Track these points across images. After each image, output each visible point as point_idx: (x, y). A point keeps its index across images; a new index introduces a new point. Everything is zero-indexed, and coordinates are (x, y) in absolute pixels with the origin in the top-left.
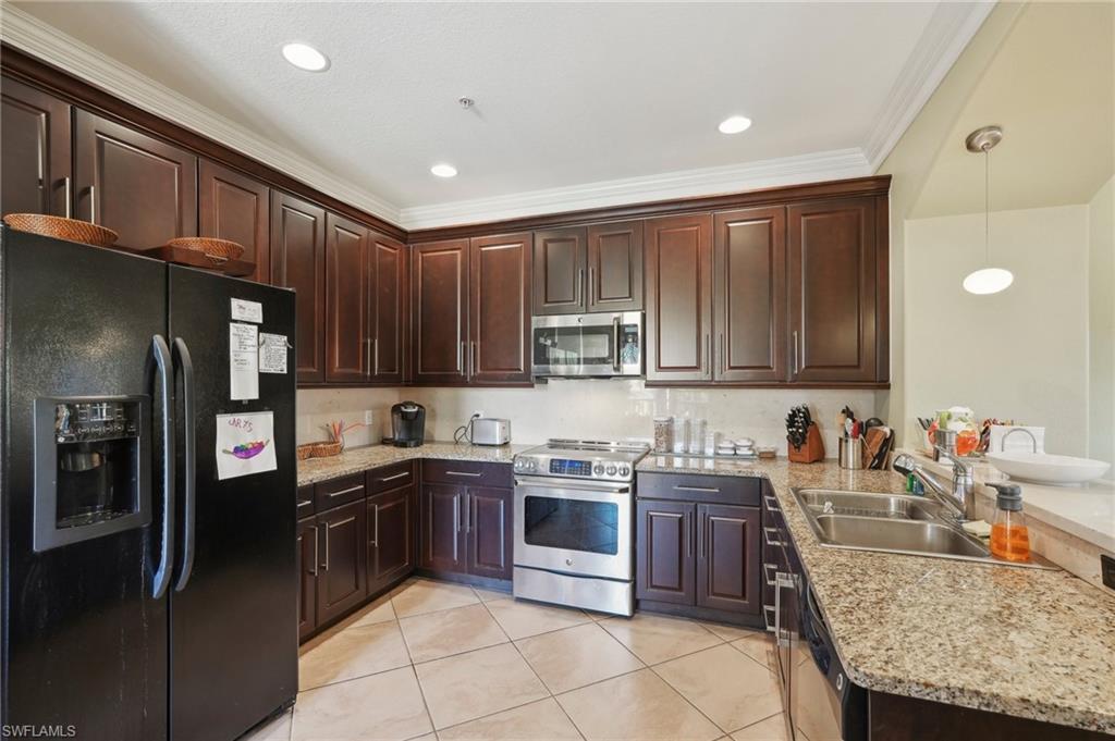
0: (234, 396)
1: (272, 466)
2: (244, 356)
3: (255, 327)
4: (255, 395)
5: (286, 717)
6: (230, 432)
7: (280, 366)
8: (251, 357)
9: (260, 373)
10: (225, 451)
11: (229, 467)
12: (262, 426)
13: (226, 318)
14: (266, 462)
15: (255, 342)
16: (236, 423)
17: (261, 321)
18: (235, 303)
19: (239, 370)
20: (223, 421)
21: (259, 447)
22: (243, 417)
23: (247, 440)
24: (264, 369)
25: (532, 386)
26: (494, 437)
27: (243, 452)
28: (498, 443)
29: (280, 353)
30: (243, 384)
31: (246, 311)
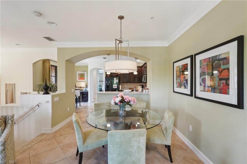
6: (114, 85)
8: (115, 81)
11: (114, 87)
14: (116, 87)
23: (115, 86)
27: (115, 87)
29: (117, 81)
30: (115, 83)
31: (115, 79)
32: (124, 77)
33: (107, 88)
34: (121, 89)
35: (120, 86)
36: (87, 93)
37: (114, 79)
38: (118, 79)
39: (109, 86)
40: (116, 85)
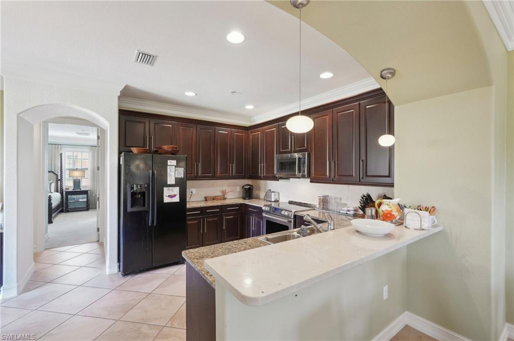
0: (168, 183)
1: (178, 200)
2: (171, 173)
3: (174, 167)
4: (174, 183)
5: (182, 265)
6: (167, 192)
7: (181, 175)
8: (173, 174)
9: (175, 178)
10: (166, 196)
11: (167, 200)
12: (176, 191)
13: (166, 165)
14: (177, 199)
15: (174, 170)
16: (169, 189)
17: (175, 164)
18: (169, 161)
19: (170, 177)
20: (165, 189)
21: (175, 196)
22: (171, 188)
23: (172, 194)
24: (176, 176)
26: (271, 197)
27: (171, 197)
28: (273, 200)
29: (181, 172)
30: (171, 180)
31: (172, 163)
33: (132, 206)
38: (184, 163)
40: (178, 188)
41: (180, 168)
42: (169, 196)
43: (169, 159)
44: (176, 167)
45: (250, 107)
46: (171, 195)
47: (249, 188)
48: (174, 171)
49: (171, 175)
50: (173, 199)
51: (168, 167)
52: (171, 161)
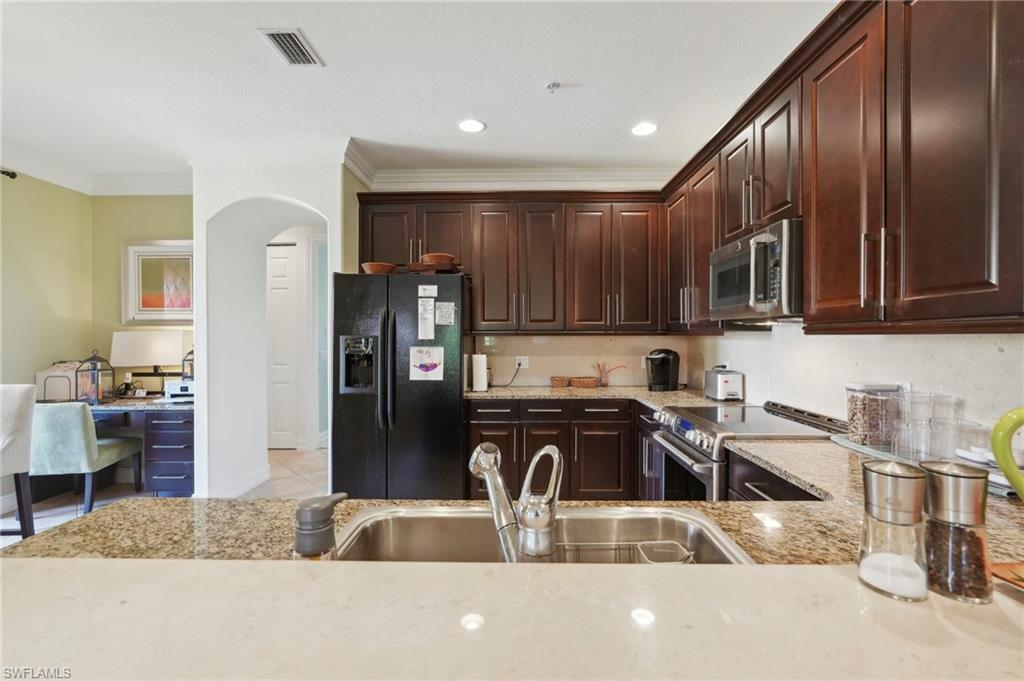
0: (420, 338)
1: (440, 377)
2: (426, 316)
3: (433, 300)
4: (431, 336)
6: (416, 357)
7: (450, 320)
8: (430, 316)
9: (436, 326)
10: (415, 366)
11: (416, 375)
14: (437, 375)
15: (432, 307)
16: (421, 352)
17: (436, 295)
18: (421, 288)
19: (423, 324)
20: (413, 351)
21: (434, 366)
22: (425, 349)
23: (427, 361)
24: (438, 322)
25: (722, 334)
26: (717, 388)
27: (425, 368)
29: (449, 313)
30: (426, 332)
31: (427, 291)
32: (513, 281)
33: (348, 383)
34: (485, 387)
35: (480, 361)
36: (188, 419)
37: (416, 297)
38: (456, 292)
39: (370, 364)
40: (437, 355)
41: (446, 304)
42: (422, 366)
43: (421, 284)
44: (437, 300)
45: (644, 129)
46: (426, 364)
47: (663, 359)
48: (433, 311)
49: (425, 319)
50: (429, 373)
51: (420, 301)
52: (425, 287)
